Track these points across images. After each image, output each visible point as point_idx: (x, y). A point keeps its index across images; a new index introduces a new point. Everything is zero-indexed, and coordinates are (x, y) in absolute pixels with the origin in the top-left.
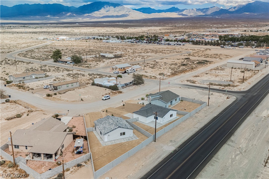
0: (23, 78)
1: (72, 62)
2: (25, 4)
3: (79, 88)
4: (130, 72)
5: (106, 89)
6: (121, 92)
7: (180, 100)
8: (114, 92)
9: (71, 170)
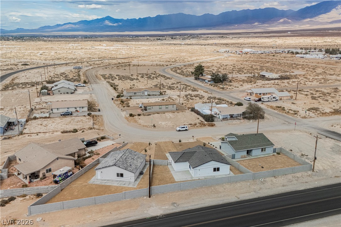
0: (134, 94)
1: (211, 81)
2: (233, 11)
3: (173, 112)
4: (268, 100)
5: (198, 119)
6: (213, 125)
7: (276, 152)
8: (205, 123)
9: (27, 197)
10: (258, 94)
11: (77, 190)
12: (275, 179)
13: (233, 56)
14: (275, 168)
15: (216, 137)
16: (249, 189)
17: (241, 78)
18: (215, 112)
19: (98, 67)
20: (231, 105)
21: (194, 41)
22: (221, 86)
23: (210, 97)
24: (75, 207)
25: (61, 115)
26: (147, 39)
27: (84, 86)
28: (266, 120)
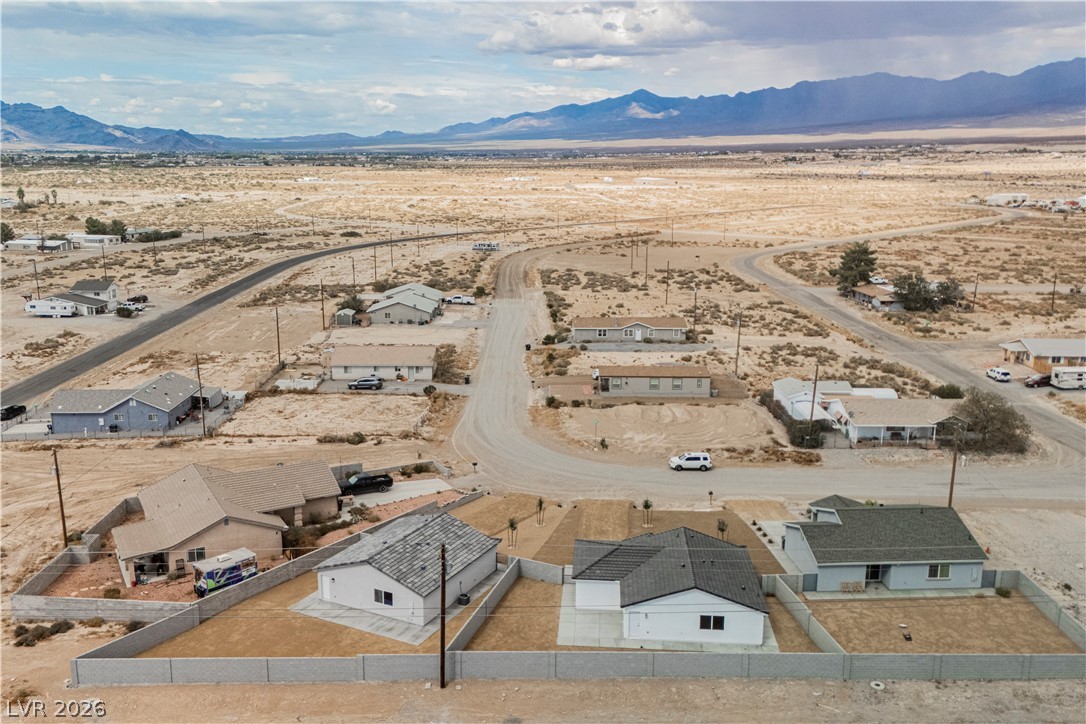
0: (600, 335)
1: (892, 302)
2: (1077, 59)
3: (694, 403)
4: (1077, 384)
5: (770, 432)
6: (810, 461)
7: (998, 585)
8: (785, 449)
9: (105, 628)
10: (1047, 358)
11: (244, 628)
12: (936, 692)
13: (1033, 219)
14: (958, 647)
15: (800, 502)
16: (809, 712)
17: (1018, 297)
18: (838, 412)
19: (548, 246)
20: (920, 393)
21: (910, 166)
22: (923, 323)
23: (860, 358)
24: (205, 680)
25: (350, 387)
26: (754, 159)
27: (469, 303)
28: (1030, 460)
